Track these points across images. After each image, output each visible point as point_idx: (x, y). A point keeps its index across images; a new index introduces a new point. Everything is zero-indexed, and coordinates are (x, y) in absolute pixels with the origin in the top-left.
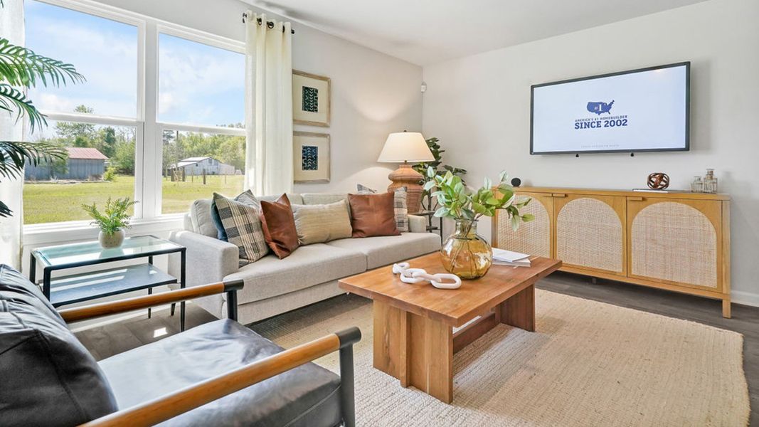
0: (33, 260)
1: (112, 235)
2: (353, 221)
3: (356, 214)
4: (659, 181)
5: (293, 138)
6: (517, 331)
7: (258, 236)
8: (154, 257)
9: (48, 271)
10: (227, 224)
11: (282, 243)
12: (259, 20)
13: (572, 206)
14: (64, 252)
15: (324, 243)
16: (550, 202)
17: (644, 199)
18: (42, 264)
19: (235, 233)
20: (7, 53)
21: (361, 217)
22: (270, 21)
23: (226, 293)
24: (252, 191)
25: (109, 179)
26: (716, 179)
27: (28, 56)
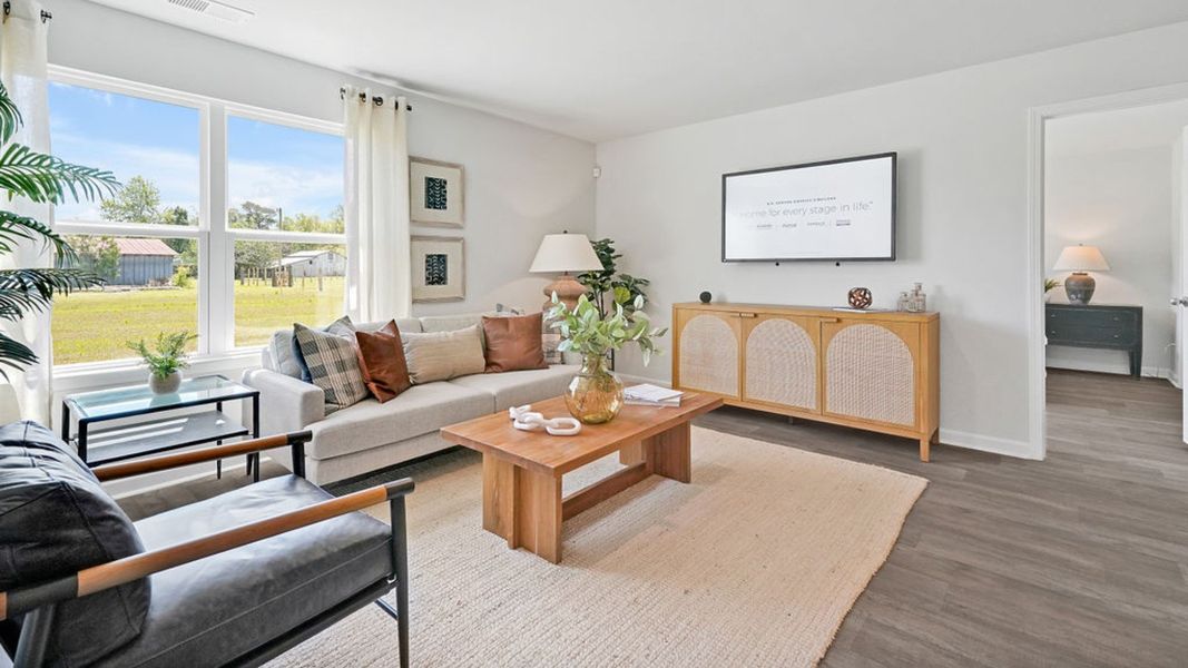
0: (66, 411)
1: (166, 376)
2: (487, 351)
3: (492, 342)
4: (860, 298)
5: (411, 244)
6: (670, 483)
7: (353, 376)
8: (224, 403)
9: (83, 424)
10: (312, 361)
11: (384, 384)
12: (363, 96)
13: (763, 327)
14: (106, 399)
15: (447, 380)
16: (738, 323)
17: (839, 320)
18: (77, 416)
19: (322, 372)
20: (29, 164)
21: (497, 346)
22: (376, 96)
23: (290, 447)
24: (351, 318)
25: (181, 284)
26: (924, 295)
27: (54, 166)
